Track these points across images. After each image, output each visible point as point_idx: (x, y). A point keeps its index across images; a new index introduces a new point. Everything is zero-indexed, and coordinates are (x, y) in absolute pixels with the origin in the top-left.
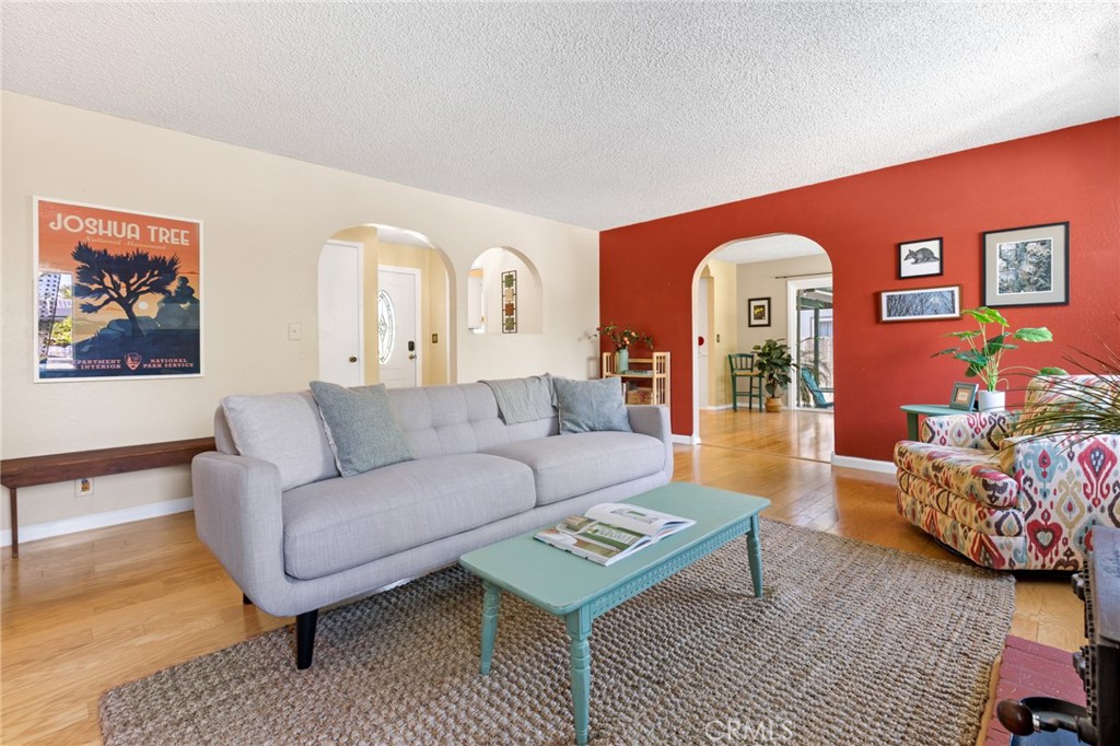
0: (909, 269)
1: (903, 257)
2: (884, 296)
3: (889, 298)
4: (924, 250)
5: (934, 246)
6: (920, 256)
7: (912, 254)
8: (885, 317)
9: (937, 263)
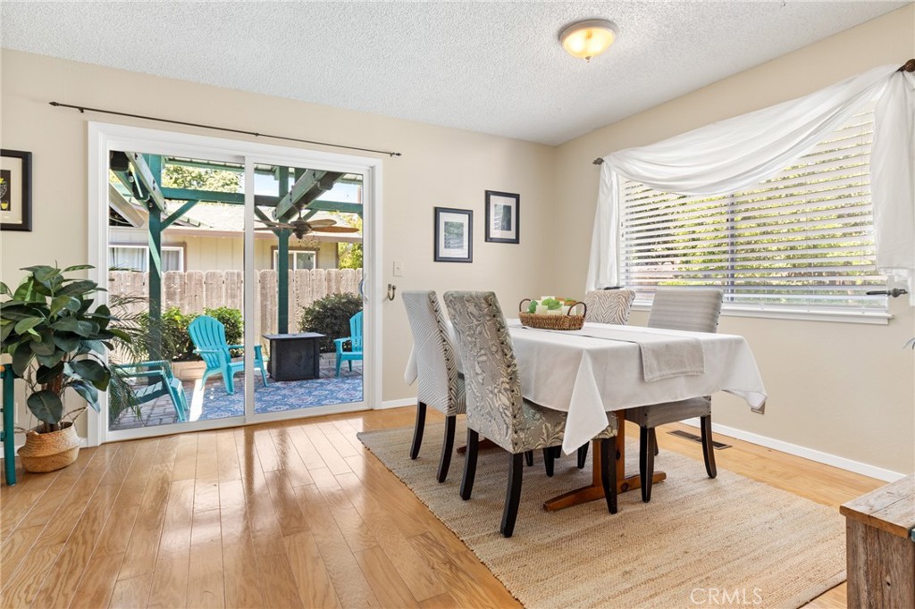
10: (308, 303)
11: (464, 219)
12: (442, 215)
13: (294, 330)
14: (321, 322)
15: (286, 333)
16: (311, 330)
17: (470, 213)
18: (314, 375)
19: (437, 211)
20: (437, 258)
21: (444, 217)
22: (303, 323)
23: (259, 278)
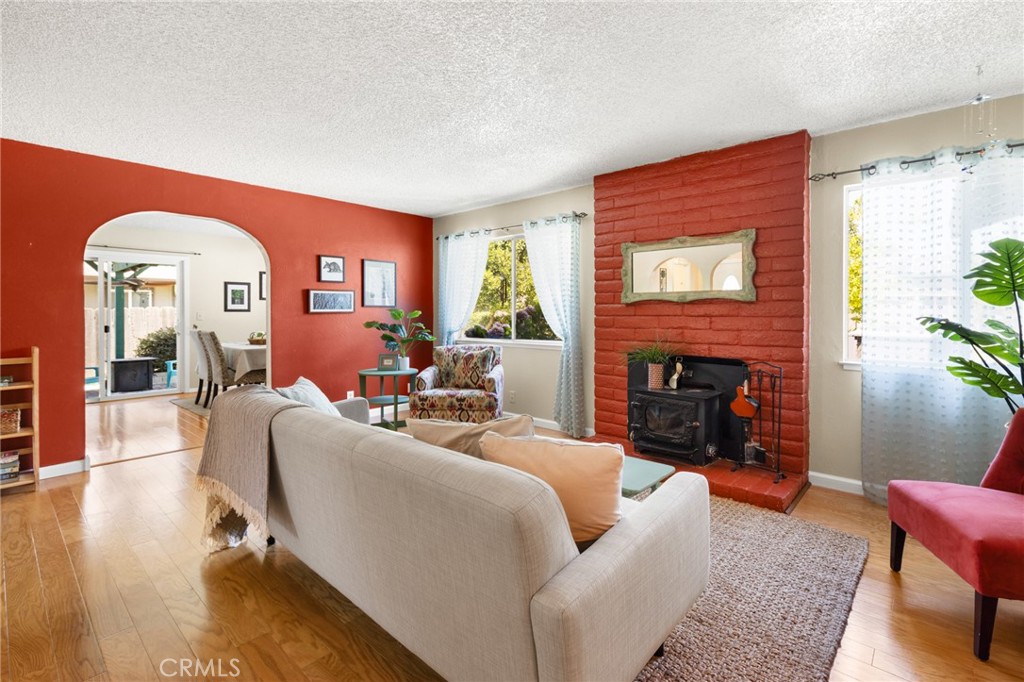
0: (326, 275)
1: (323, 266)
2: (312, 293)
3: (315, 295)
4: (334, 263)
5: (339, 262)
6: (332, 267)
7: (328, 265)
8: (312, 310)
9: (341, 274)
10: (144, 336)
11: (245, 288)
12: (229, 286)
13: (130, 354)
14: (154, 349)
15: (123, 357)
16: (146, 355)
17: (249, 284)
18: (149, 386)
19: (226, 284)
20: (226, 310)
21: (230, 288)
22: (139, 351)
23: (94, 315)
